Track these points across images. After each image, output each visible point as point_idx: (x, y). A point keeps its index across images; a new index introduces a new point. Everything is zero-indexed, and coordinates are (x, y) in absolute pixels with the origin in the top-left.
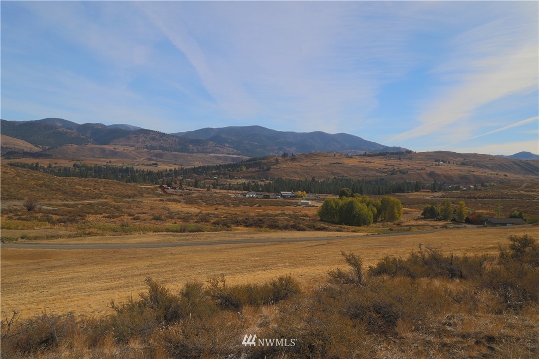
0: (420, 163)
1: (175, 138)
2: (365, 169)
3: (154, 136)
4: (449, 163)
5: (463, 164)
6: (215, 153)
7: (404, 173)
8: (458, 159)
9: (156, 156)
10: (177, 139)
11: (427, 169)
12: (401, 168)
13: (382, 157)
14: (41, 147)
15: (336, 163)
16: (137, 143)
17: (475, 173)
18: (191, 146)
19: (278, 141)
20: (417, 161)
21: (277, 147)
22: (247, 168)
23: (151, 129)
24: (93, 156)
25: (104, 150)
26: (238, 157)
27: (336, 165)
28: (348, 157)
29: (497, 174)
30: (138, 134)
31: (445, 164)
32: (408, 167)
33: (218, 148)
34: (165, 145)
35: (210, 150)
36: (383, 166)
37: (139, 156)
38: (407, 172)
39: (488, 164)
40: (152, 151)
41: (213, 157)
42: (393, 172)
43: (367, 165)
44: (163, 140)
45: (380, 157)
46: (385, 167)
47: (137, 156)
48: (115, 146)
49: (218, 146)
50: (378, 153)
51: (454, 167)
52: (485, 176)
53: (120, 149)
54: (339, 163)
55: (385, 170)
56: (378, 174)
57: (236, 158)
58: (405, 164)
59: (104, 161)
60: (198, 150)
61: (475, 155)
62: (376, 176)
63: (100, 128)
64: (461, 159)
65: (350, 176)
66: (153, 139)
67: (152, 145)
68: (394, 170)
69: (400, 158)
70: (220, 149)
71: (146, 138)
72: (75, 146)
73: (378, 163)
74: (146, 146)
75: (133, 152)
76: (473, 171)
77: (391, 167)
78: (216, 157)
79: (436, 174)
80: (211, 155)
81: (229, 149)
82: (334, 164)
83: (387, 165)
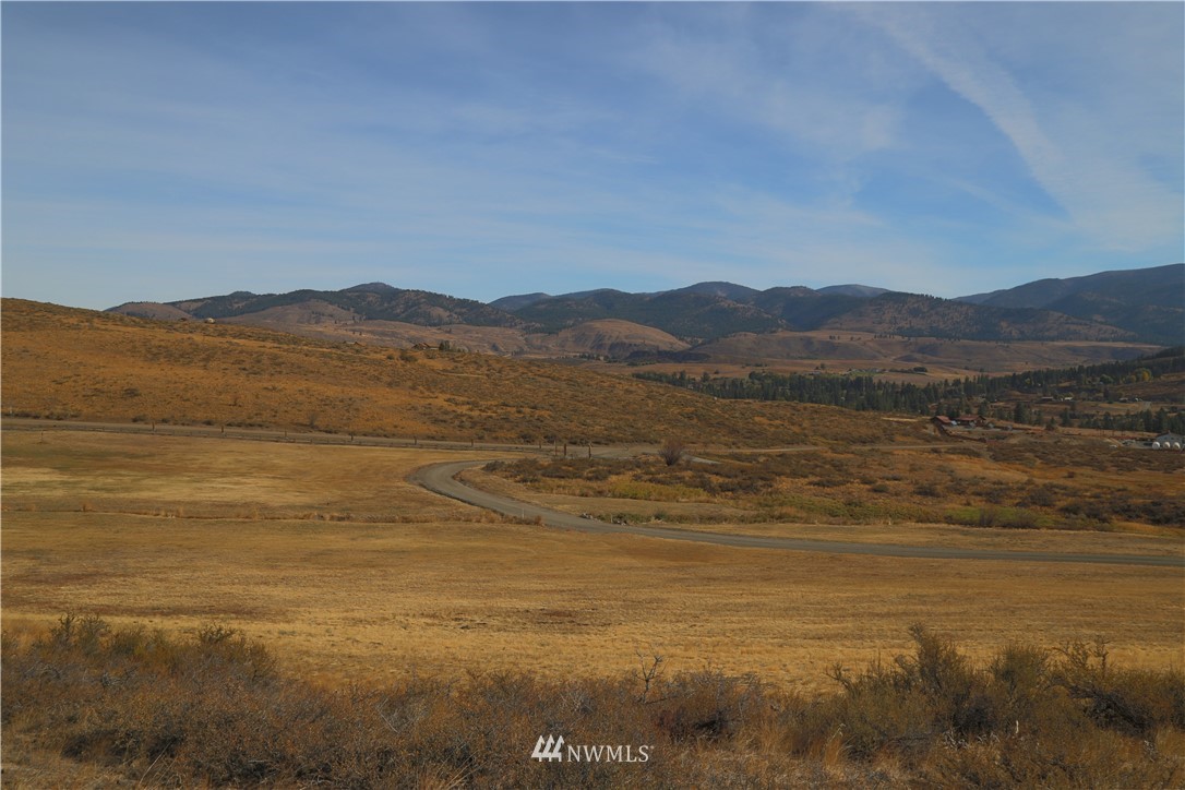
1: (965, 308)
3: (916, 305)
6: (1066, 340)
9: (922, 350)
10: (971, 312)
14: (689, 339)
16: (880, 323)
18: (1004, 324)
22: (1156, 375)
23: (910, 292)
24: (788, 355)
25: (809, 342)
26: (1130, 346)
30: (880, 304)
33: (1073, 327)
34: (942, 326)
35: (1053, 333)
37: (883, 351)
40: (912, 339)
41: (1062, 348)
44: (937, 313)
47: (879, 352)
48: (833, 333)
49: (1075, 320)
53: (844, 338)
57: (1123, 349)
59: (811, 365)
60: (1022, 333)
63: (801, 295)
66: (915, 313)
67: (911, 327)
70: (1079, 328)
71: (900, 312)
72: (752, 336)
74: (899, 328)
75: (871, 344)
78: (1068, 348)
80: (1056, 343)
81: (1104, 327)
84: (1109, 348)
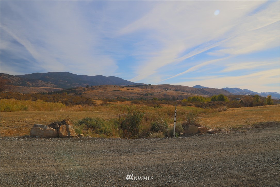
0: (157, 90)
1: (18, 78)
2: (131, 93)
4: (170, 90)
5: (176, 90)
6: (43, 87)
7: (152, 95)
8: (173, 88)
10: (19, 79)
11: (162, 93)
12: (149, 93)
13: (137, 87)
15: (116, 90)
17: (185, 94)
18: (28, 82)
19: (78, 80)
20: (156, 89)
21: (78, 84)
22: (68, 94)
27: (116, 91)
28: (122, 87)
29: (194, 95)
31: (169, 90)
32: (152, 92)
33: (44, 84)
34: (12, 82)
35: (40, 85)
36: (140, 92)
38: (153, 94)
39: (187, 90)
41: (43, 89)
42: (146, 95)
43: (132, 91)
44: (10, 79)
45: (136, 87)
46: (141, 92)
49: (45, 82)
50: (135, 85)
51: (174, 92)
52: (189, 96)
54: (118, 90)
55: (142, 94)
56: (139, 96)
57: (56, 89)
58: (150, 91)
60: (33, 85)
61: (180, 86)
62: (138, 97)
64: (175, 88)
65: (125, 97)
68: (146, 93)
69: (147, 88)
70: (46, 84)
73: (137, 90)
76: (183, 94)
77: (144, 92)
78: (44, 89)
79: (167, 95)
80: (41, 87)
81: (51, 84)
82: (115, 91)
83: (141, 91)
84: (53, 89)
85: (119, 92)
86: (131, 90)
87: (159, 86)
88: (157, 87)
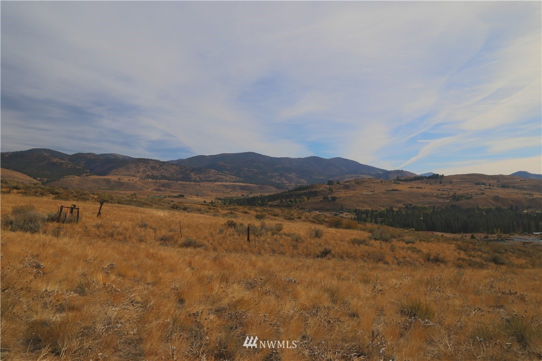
1: (175, 167)
2: (424, 196)
3: (154, 165)
6: (220, 182)
8: (491, 181)
9: (163, 186)
10: (178, 168)
12: (458, 194)
14: (39, 179)
15: (393, 190)
16: (138, 172)
18: (192, 174)
19: (276, 167)
21: (278, 174)
23: (146, 158)
24: (99, 188)
25: (108, 181)
26: (244, 184)
30: (137, 164)
33: (220, 176)
34: (166, 175)
35: (213, 178)
36: (437, 192)
37: (145, 186)
40: (158, 181)
41: (221, 185)
42: (455, 198)
43: (420, 191)
44: (163, 169)
45: (417, 181)
47: (143, 187)
48: (119, 177)
49: (220, 173)
53: (125, 179)
54: (396, 190)
55: (443, 196)
56: (441, 201)
57: (244, 186)
58: (454, 189)
60: (200, 178)
62: (440, 203)
63: (93, 158)
66: (153, 168)
67: (153, 175)
68: (453, 195)
70: (222, 177)
71: (146, 168)
72: (77, 178)
74: (147, 175)
75: (139, 183)
77: (446, 192)
78: (223, 185)
80: (217, 183)
81: (232, 177)
82: (391, 191)
83: (439, 190)
84: (239, 185)
85: (399, 193)
86: (417, 188)
87: (461, 179)
88: (459, 180)
